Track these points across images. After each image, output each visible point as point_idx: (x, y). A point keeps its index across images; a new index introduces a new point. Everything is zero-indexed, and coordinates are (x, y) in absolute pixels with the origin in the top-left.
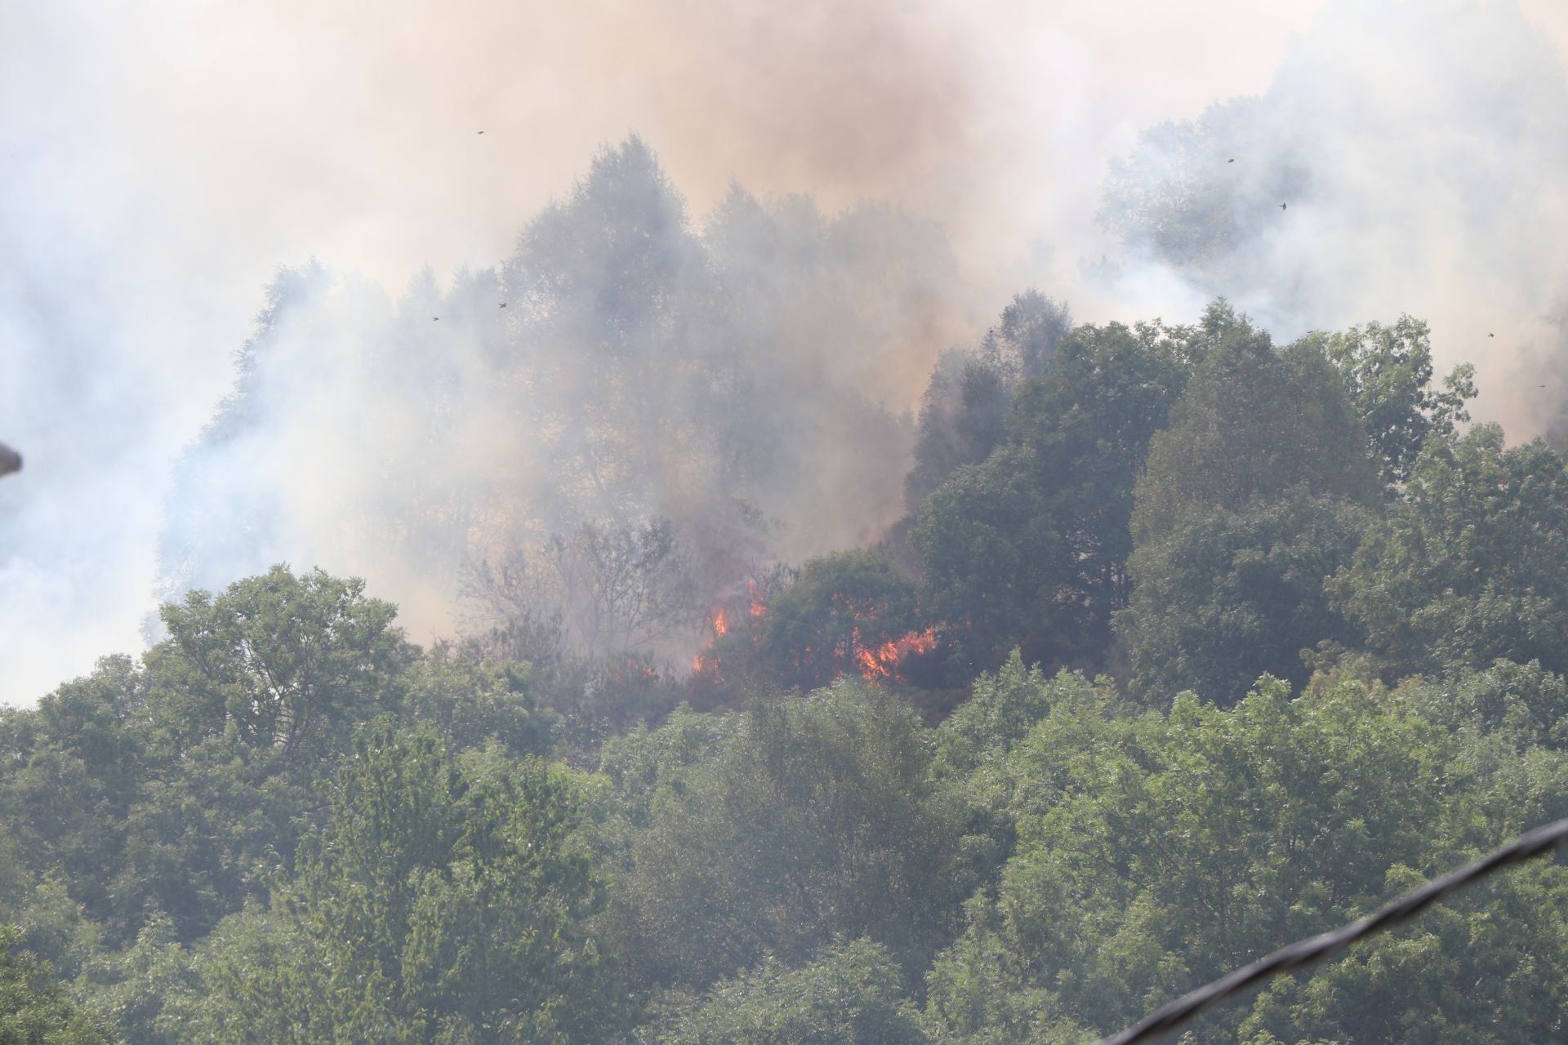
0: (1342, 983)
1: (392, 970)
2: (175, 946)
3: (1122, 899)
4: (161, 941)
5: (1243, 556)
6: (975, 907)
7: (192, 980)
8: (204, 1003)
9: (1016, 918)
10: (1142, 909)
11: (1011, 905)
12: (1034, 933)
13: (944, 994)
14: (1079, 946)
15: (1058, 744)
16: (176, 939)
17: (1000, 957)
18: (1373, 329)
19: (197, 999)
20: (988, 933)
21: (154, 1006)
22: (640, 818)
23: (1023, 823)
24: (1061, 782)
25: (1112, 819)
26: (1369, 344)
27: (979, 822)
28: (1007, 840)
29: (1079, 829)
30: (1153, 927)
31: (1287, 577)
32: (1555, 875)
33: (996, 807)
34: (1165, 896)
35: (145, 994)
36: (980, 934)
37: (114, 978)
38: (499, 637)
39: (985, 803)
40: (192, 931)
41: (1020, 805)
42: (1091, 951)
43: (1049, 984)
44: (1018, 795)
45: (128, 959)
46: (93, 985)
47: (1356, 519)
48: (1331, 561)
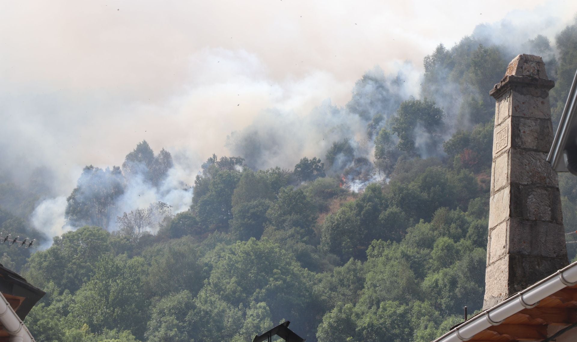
0: (267, 290)
1: (107, 300)
2: (70, 295)
3: (231, 277)
4: (67, 294)
5: (252, 211)
6: (206, 282)
7: (73, 301)
8: (77, 305)
9: (213, 283)
10: (234, 279)
11: (212, 281)
12: (216, 285)
13: (200, 298)
14: (223, 287)
15: (219, 250)
16: (70, 294)
17: (210, 290)
18: (271, 169)
19: (75, 305)
20: (208, 286)
21: (67, 306)
22: (150, 265)
23: (214, 264)
24: (220, 257)
25: (228, 265)
26: (270, 171)
27: (206, 265)
28: (211, 268)
29: (223, 266)
30: (236, 282)
31: (258, 214)
32: (301, 270)
33: (209, 262)
34: (237, 277)
35: (66, 304)
36: (207, 286)
37: (61, 300)
38: (123, 230)
39: (207, 261)
40: (73, 293)
41: (213, 262)
42: (226, 288)
43: (219, 294)
44: (212, 260)
45: (62, 298)
46: (56, 302)
47: (269, 203)
48: (266, 210)
